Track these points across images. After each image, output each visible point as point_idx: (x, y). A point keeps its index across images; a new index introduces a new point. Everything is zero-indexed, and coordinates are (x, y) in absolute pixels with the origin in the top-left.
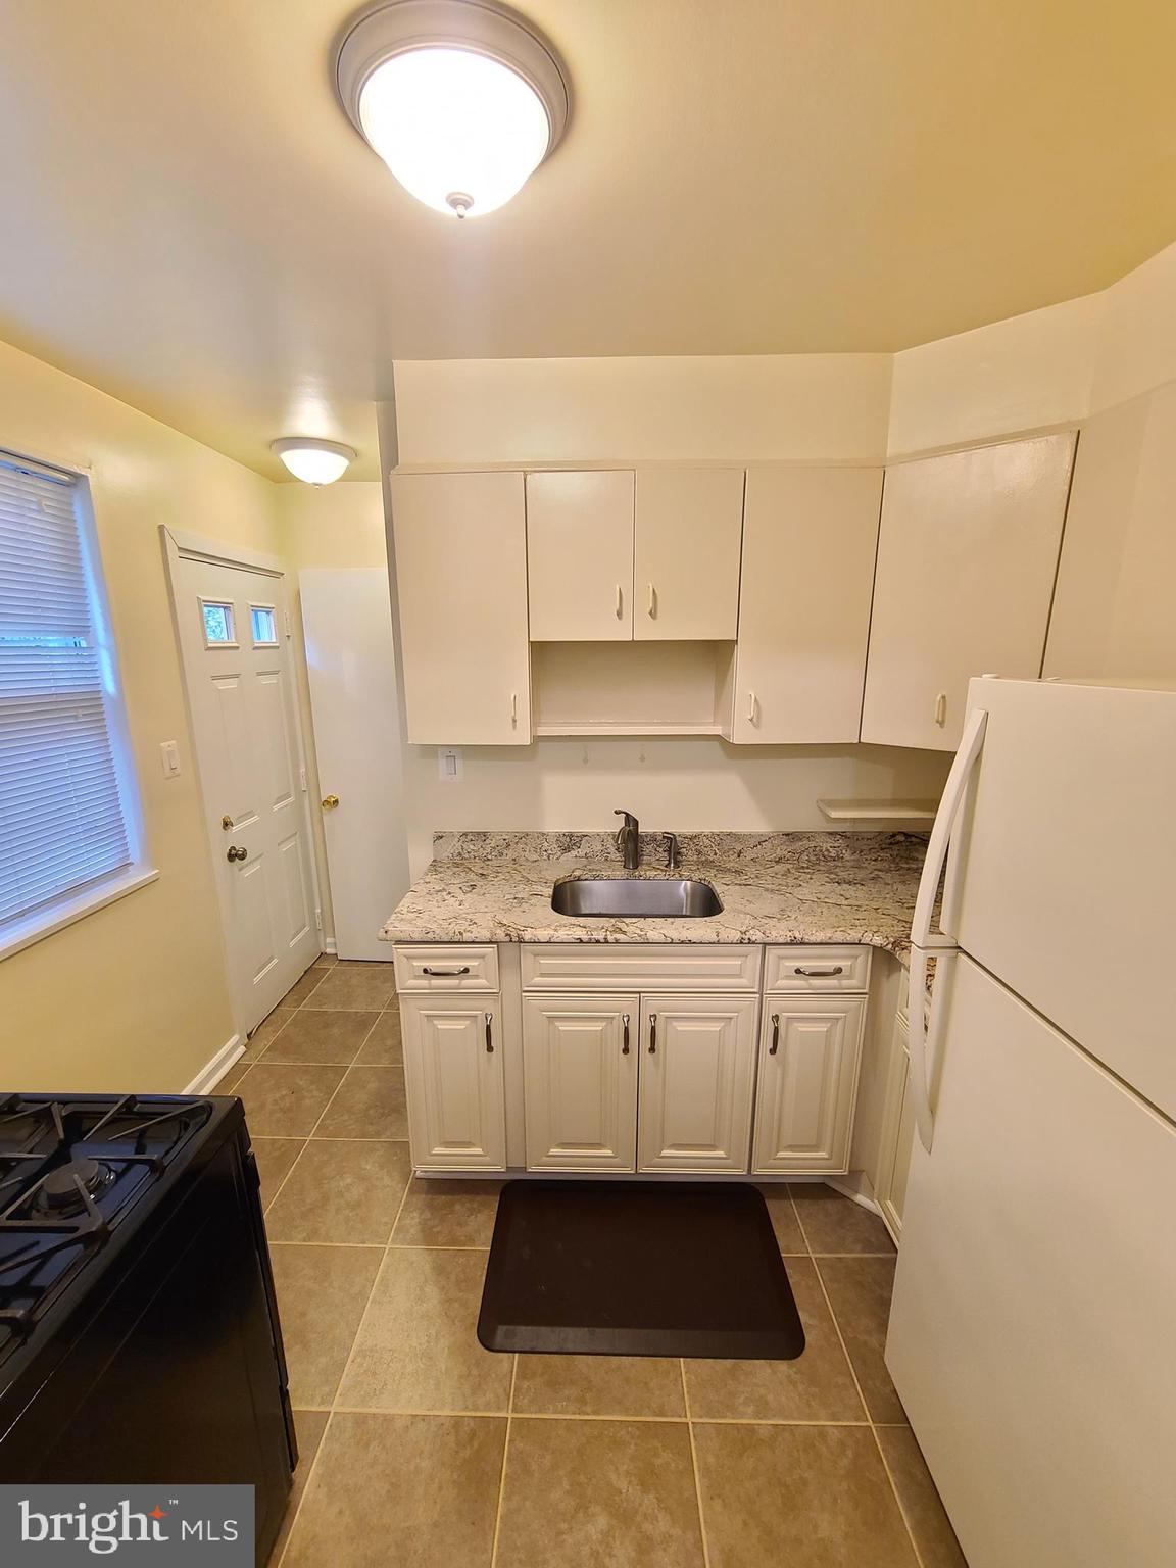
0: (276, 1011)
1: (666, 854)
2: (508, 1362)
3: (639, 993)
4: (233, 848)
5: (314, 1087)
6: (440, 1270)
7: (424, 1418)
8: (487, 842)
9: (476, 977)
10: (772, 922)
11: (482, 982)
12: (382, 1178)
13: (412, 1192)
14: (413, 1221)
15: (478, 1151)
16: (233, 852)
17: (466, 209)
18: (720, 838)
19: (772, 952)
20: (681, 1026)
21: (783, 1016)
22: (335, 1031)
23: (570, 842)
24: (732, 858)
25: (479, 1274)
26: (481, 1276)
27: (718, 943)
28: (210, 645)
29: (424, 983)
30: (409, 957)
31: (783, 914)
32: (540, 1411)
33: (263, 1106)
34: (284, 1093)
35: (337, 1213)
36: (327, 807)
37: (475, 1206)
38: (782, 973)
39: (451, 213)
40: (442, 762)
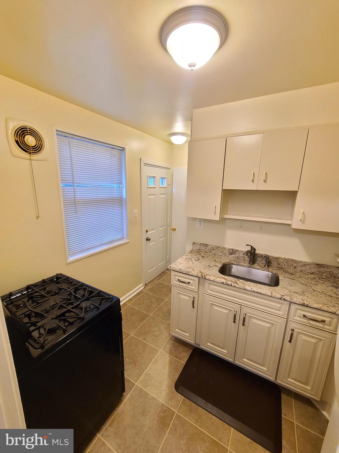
0: (153, 281)
1: (265, 262)
2: (180, 397)
3: (241, 305)
4: (148, 238)
5: (155, 302)
6: (171, 363)
7: (155, 399)
8: (207, 247)
9: (192, 285)
10: (296, 295)
11: (193, 287)
12: (164, 332)
13: (170, 339)
14: (168, 346)
15: (188, 335)
16: (147, 238)
17: (194, 67)
18: (287, 261)
19: (293, 307)
20: (254, 321)
21: (296, 330)
22: (165, 290)
23: (233, 252)
24: (292, 268)
25: (180, 369)
26: (181, 370)
27: (271, 296)
28: (149, 187)
29: (178, 283)
30: (175, 275)
31: (303, 293)
32: (185, 416)
33: (143, 303)
34: (149, 301)
35: (151, 336)
36: (173, 230)
37: (185, 350)
38: (297, 315)
39: (190, 69)
40: (198, 222)
